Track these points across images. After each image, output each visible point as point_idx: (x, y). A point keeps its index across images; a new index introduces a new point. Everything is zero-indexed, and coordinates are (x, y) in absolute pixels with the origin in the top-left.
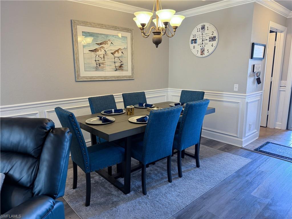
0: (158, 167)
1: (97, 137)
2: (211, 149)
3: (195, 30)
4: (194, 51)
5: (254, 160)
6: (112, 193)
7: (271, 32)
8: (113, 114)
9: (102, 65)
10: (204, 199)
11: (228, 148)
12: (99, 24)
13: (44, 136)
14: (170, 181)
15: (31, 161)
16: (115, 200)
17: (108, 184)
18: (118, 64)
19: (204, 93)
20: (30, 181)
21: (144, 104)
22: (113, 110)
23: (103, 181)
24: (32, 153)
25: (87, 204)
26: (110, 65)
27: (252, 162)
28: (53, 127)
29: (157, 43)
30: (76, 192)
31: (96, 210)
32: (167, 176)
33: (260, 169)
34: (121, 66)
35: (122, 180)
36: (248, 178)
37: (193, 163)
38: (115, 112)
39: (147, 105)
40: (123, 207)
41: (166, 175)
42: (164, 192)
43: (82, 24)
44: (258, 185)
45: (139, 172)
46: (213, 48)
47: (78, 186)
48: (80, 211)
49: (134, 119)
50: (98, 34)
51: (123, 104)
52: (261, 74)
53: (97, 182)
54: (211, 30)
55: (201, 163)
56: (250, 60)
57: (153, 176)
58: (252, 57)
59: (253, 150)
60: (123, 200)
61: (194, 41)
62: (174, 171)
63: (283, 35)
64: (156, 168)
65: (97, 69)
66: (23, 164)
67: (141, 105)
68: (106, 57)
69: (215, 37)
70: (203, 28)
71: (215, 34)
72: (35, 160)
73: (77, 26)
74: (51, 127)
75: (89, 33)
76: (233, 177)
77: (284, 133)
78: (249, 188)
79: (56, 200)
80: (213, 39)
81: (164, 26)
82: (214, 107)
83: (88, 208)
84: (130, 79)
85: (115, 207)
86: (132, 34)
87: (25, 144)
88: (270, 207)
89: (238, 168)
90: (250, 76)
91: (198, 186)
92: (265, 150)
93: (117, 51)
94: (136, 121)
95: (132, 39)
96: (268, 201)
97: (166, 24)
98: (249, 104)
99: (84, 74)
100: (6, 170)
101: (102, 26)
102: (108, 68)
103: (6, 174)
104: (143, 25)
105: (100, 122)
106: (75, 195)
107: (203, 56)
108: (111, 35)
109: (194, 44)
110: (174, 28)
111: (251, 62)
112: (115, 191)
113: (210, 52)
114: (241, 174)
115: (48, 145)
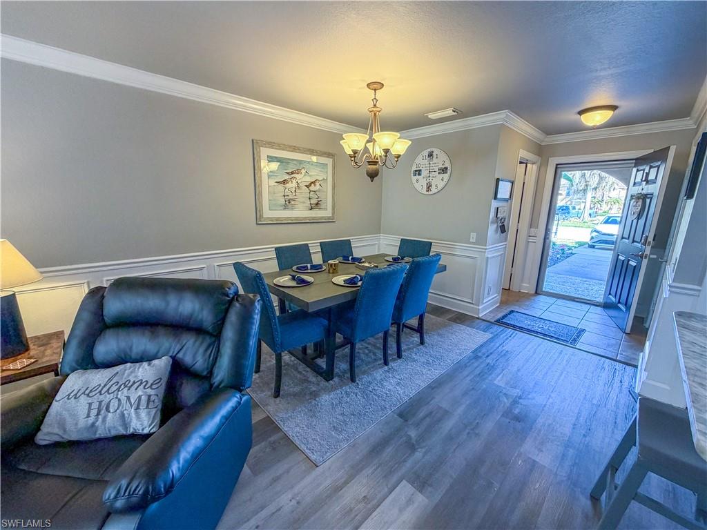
0: (369, 344)
1: (287, 303)
2: (439, 319)
3: (420, 157)
4: (418, 186)
5: (495, 336)
6: (309, 379)
7: (521, 163)
8: (309, 271)
9: (293, 202)
10: (433, 389)
11: (461, 318)
12: (290, 147)
13: (227, 306)
14: (386, 363)
15: (208, 340)
16: (314, 389)
17: (302, 367)
18: (314, 201)
19: (431, 243)
20: (207, 368)
21: (350, 257)
22: (309, 265)
23: (295, 362)
24: (210, 329)
25: (277, 394)
26: (304, 202)
27: (492, 338)
28: (236, 293)
29: (373, 175)
30: (259, 377)
31: (288, 403)
32: (382, 357)
33: (504, 348)
34: (317, 204)
35: (322, 362)
36: (489, 360)
37: (416, 339)
38: (311, 269)
39: (354, 260)
40: (325, 398)
41: (380, 354)
42: (379, 378)
43: (267, 146)
44: (503, 370)
45: (344, 350)
46: (443, 183)
47: (261, 369)
48: (267, 405)
49: (340, 279)
50: (289, 159)
51: (320, 255)
52: (506, 219)
53: (288, 365)
54: (441, 159)
55: (426, 339)
56: (493, 200)
57: (362, 356)
58: (495, 198)
59: (493, 321)
60: (325, 390)
61: (418, 172)
62: (392, 349)
63: (535, 167)
64: (367, 345)
65: (285, 207)
66: (198, 343)
67: (346, 258)
68: (297, 191)
69: (446, 168)
70: (431, 155)
71: (447, 165)
72: (213, 339)
73: (261, 148)
74: (235, 293)
75: (276, 157)
76: (470, 359)
77: (533, 298)
78: (490, 374)
79: (243, 393)
80: (444, 170)
81: (383, 153)
82: (445, 264)
83: (278, 399)
84: (330, 221)
85: (315, 400)
86: (334, 160)
87: (200, 317)
88: (521, 401)
89: (475, 347)
90: (492, 223)
91: (424, 371)
92: (508, 322)
93: (314, 183)
94: (342, 283)
95: (334, 168)
96: (517, 392)
97: (387, 151)
98: (489, 260)
99: (268, 214)
100: (173, 352)
101: (294, 149)
102: (301, 206)
103: (174, 358)
104: (355, 152)
105: (293, 284)
106: (258, 381)
107: (430, 193)
108: (305, 162)
109: (417, 177)
110: (396, 157)
111: (494, 204)
112: (312, 377)
113: (439, 188)
114: (480, 354)
115: (233, 318)
